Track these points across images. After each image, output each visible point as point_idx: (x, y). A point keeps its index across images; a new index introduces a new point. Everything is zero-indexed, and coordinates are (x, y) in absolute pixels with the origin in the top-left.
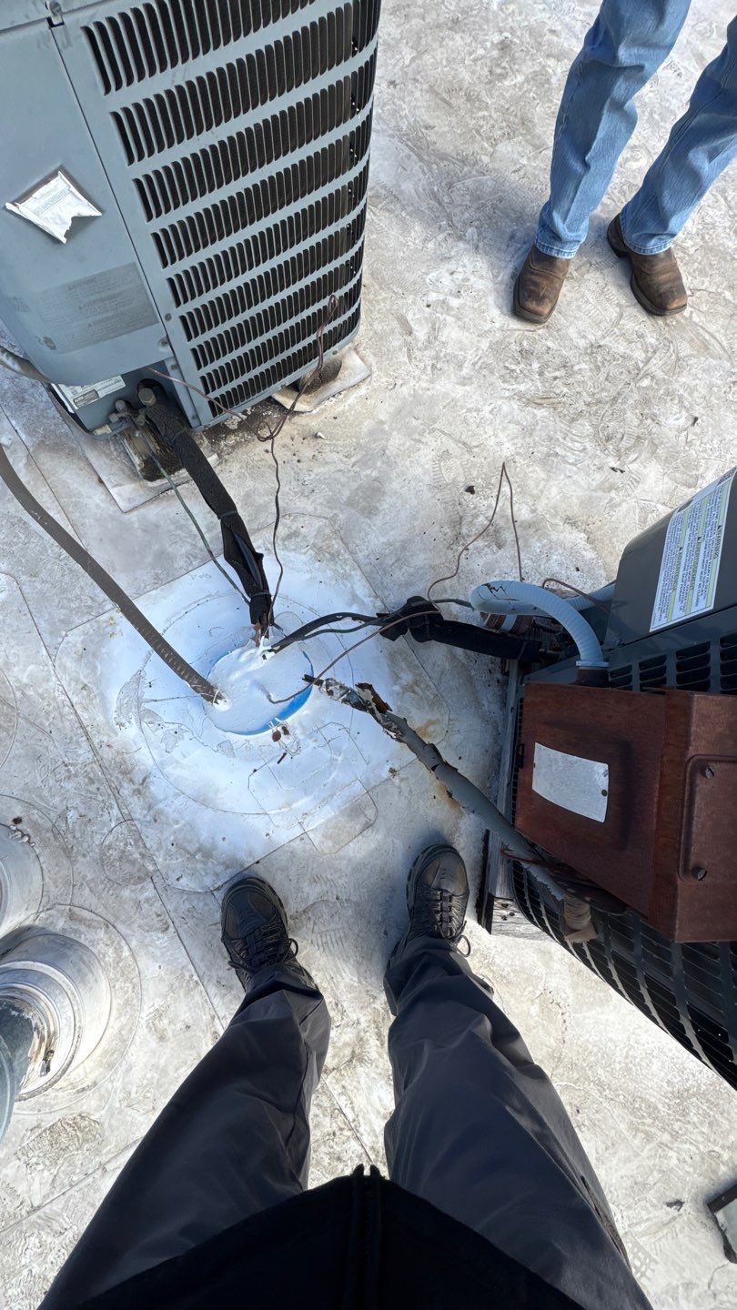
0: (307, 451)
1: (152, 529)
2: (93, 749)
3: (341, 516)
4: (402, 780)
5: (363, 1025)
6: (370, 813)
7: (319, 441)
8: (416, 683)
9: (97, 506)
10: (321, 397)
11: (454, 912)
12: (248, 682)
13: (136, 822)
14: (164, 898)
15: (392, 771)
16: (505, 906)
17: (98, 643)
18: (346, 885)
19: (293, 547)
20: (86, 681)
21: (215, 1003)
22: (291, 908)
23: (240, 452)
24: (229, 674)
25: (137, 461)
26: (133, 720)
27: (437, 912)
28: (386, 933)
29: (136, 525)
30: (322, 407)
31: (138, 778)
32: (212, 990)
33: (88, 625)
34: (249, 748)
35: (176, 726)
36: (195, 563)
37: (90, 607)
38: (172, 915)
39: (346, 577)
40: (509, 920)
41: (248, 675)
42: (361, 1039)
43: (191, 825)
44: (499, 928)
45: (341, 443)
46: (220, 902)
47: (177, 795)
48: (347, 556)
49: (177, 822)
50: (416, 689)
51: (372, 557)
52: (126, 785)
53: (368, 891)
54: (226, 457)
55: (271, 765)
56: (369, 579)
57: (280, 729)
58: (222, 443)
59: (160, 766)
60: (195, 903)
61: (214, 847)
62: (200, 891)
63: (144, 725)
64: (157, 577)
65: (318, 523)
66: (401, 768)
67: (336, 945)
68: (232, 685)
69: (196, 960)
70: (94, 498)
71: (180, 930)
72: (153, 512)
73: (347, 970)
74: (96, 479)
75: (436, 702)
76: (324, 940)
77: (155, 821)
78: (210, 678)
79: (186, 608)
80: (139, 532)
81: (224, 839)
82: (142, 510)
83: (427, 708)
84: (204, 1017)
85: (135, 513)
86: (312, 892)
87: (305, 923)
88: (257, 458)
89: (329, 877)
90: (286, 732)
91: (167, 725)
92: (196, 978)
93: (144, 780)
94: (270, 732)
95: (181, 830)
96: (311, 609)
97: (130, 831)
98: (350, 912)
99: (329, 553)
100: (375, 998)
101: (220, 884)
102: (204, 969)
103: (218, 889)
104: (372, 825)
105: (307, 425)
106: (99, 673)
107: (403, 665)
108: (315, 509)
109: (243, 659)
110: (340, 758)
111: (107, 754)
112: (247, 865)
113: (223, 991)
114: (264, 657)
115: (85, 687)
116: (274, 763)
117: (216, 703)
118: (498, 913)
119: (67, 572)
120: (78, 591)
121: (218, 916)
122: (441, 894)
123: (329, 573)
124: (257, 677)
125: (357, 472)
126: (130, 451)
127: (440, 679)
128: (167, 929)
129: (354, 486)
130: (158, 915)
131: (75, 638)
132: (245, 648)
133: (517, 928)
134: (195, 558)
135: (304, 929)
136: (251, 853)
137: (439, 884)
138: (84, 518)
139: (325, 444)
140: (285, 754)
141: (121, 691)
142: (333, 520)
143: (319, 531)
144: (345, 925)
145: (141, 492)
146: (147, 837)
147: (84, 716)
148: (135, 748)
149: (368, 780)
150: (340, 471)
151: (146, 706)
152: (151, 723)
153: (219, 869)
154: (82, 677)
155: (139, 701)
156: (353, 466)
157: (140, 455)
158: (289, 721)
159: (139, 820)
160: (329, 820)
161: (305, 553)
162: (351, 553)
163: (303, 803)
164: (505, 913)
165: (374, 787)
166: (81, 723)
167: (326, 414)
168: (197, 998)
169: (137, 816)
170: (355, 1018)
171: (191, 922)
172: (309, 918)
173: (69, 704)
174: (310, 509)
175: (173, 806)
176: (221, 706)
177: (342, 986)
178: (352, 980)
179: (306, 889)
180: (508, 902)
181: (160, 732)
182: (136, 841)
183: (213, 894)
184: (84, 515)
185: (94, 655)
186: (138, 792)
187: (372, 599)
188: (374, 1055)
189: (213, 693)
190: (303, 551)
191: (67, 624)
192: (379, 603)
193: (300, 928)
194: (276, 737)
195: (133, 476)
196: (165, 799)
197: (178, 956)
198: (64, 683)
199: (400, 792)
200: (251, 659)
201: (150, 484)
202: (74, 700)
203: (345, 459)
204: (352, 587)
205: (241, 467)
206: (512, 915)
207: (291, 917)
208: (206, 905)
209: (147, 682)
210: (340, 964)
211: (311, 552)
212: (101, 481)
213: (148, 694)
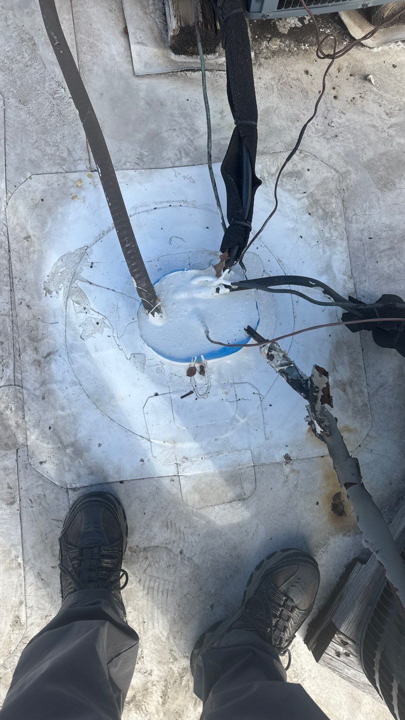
0: (348, 90)
1: (156, 105)
2: (12, 302)
3: (353, 176)
4: (293, 471)
5: (154, 678)
6: (248, 487)
7: (367, 84)
8: (351, 383)
9: (112, 58)
10: (390, 36)
11: (291, 624)
12: (190, 308)
13: (25, 392)
14: (21, 474)
15: (287, 457)
16: (344, 644)
17: (57, 199)
18: (194, 544)
19: (288, 187)
20: (31, 233)
21: (29, 590)
22: (134, 540)
23: (278, 61)
24: (175, 291)
25: (173, 24)
26: (61, 292)
27: (275, 616)
28: (212, 607)
29: (142, 94)
30: (386, 48)
31: (44, 350)
32: (31, 578)
33: (55, 177)
34: (160, 371)
35: (101, 317)
36: (185, 160)
37: (64, 159)
38: (22, 493)
39: (329, 243)
40: (342, 658)
41: (193, 301)
42: (146, 689)
43: (75, 418)
44: (329, 661)
45: (388, 96)
46: (71, 502)
47: (74, 383)
48: (340, 221)
49: (63, 409)
50: (348, 389)
51: (366, 234)
52: (29, 351)
53: (212, 560)
54: (262, 60)
55: (174, 396)
56: (352, 255)
57: (197, 366)
58: (265, 43)
59: (70, 349)
60: (47, 492)
61: (87, 449)
62: (57, 483)
63: (70, 302)
64: (141, 158)
65: (326, 173)
66: (297, 459)
67: (160, 594)
68: (174, 304)
69: (28, 545)
70: (113, 46)
71: (24, 510)
72: (165, 88)
73: (161, 622)
74: (121, 27)
75: (362, 412)
76: (152, 584)
77: (43, 398)
78: (156, 287)
79: (156, 203)
80: (142, 103)
81: (100, 445)
82: (154, 81)
83: (350, 412)
84: (14, 598)
85: (146, 81)
86: (160, 535)
87: (140, 560)
88: (293, 75)
89: (182, 529)
90: (202, 371)
91: (92, 312)
92: (20, 560)
93: (49, 354)
94: (186, 365)
95: (63, 418)
96: (279, 261)
97: (16, 396)
98: (187, 571)
99: (324, 210)
100: (175, 659)
101: (78, 485)
102: (31, 556)
103: (74, 489)
104: (244, 500)
105: (362, 62)
106: (47, 230)
107: (346, 359)
108: (330, 157)
109: (195, 282)
110: (242, 421)
111: (24, 314)
112: (110, 480)
113: (40, 584)
114: (218, 290)
115: (28, 238)
116: (176, 397)
117: (153, 314)
118: (334, 646)
119: (55, 113)
120: (58, 137)
121: (63, 514)
122: (286, 600)
123: (314, 232)
124: (201, 306)
125: (390, 136)
126: (170, 11)
127: (377, 390)
128: (12, 503)
129: (382, 149)
130: (10, 487)
131: (38, 184)
132: (202, 272)
133: (346, 670)
134: (187, 155)
135: (138, 566)
136: (118, 471)
137: (288, 589)
138: (94, 64)
139: (371, 91)
140: (191, 392)
141: (61, 259)
142: (343, 176)
143: (324, 182)
144: (177, 581)
145: (160, 61)
146: (29, 410)
147: (17, 266)
148: (52, 320)
149: (260, 455)
150: (374, 126)
151: (80, 284)
152: (77, 303)
153: (83, 471)
154: (28, 227)
155: (75, 276)
156: (390, 127)
157: (179, 19)
158: (210, 363)
159: (28, 390)
160: (206, 475)
161: (299, 199)
162: (346, 220)
163: (189, 446)
164: (341, 649)
165: (263, 465)
166: (10, 271)
167: (386, 58)
168: (15, 579)
169: (27, 385)
170: (149, 669)
171: (36, 508)
172: (147, 558)
173: (7, 247)
174: (325, 154)
175: (65, 393)
176: (155, 320)
177: (150, 633)
178: (161, 633)
179: (156, 530)
180: (349, 642)
181: (82, 316)
182: (17, 408)
183: (67, 492)
184: (95, 60)
185: (49, 210)
186: (38, 363)
187: (346, 277)
188: (152, 708)
189: (155, 304)
190: (298, 196)
191: (36, 167)
192: (350, 285)
193: (133, 563)
194: (191, 372)
195: (161, 39)
196: (61, 382)
197: (13, 533)
198: (10, 224)
199: (286, 482)
200: (204, 286)
201: (173, 56)
202: (13, 246)
203: (384, 116)
204: (330, 257)
205: (273, 78)
206: (347, 655)
207: (130, 548)
208: (57, 499)
209: (90, 261)
210: (157, 613)
211: (306, 201)
212: (126, 32)
213: (86, 273)
